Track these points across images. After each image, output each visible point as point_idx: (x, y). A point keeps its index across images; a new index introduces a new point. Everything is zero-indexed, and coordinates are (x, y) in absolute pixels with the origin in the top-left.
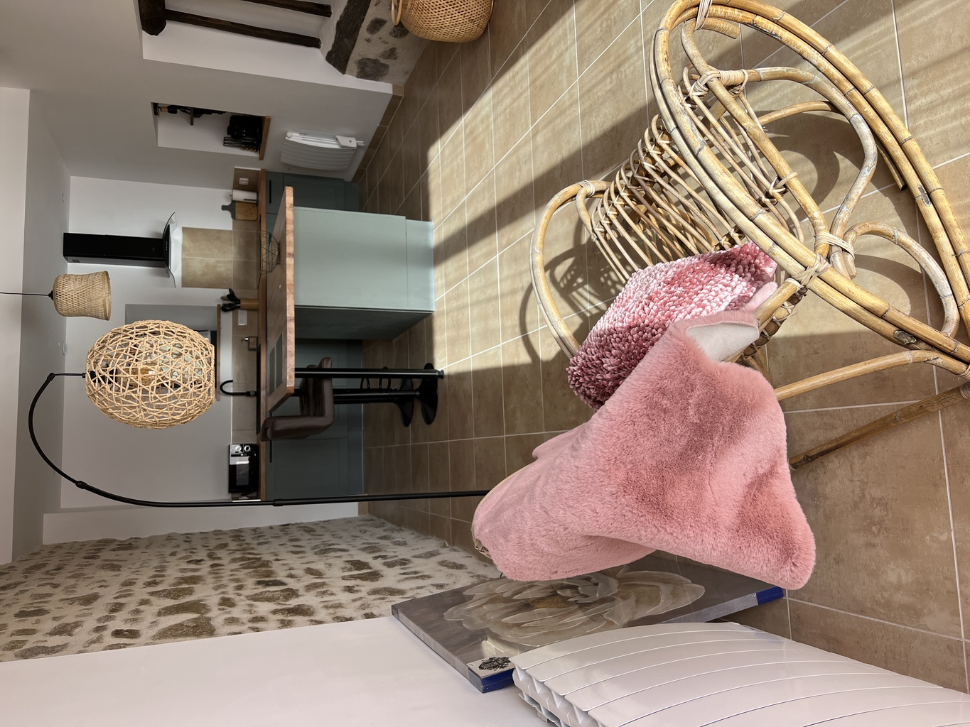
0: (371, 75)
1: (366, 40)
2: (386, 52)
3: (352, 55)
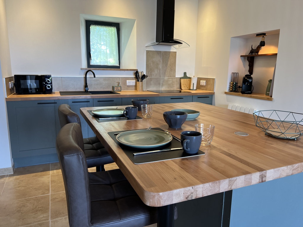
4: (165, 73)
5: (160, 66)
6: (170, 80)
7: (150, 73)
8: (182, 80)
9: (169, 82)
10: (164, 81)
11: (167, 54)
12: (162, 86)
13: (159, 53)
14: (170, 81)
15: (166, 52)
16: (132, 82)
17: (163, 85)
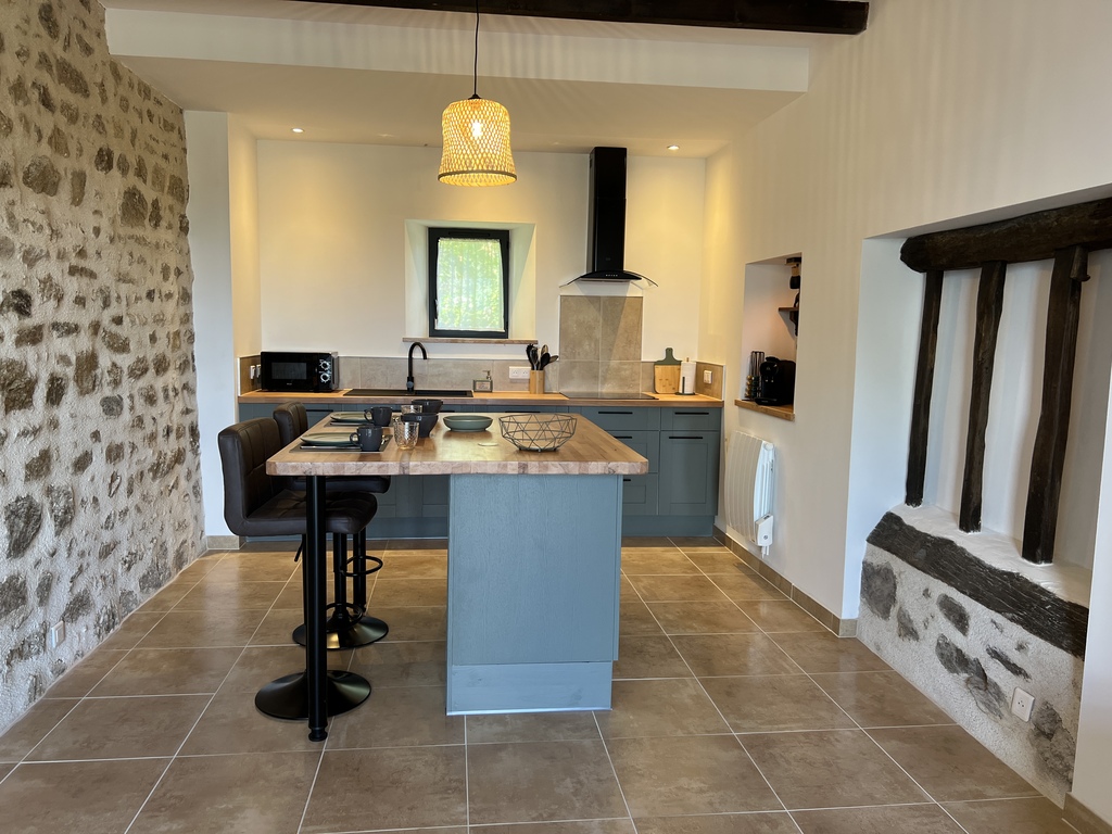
0: (869, 586)
1: (927, 590)
2: (910, 621)
3: (899, 561)
4: (611, 350)
5: (598, 334)
6: (626, 367)
7: (569, 349)
8: (659, 369)
9: (623, 373)
10: (607, 370)
11: (617, 303)
12: (603, 384)
13: (594, 300)
14: (625, 370)
15: (613, 300)
16: (524, 371)
17: (605, 380)
